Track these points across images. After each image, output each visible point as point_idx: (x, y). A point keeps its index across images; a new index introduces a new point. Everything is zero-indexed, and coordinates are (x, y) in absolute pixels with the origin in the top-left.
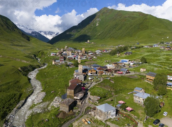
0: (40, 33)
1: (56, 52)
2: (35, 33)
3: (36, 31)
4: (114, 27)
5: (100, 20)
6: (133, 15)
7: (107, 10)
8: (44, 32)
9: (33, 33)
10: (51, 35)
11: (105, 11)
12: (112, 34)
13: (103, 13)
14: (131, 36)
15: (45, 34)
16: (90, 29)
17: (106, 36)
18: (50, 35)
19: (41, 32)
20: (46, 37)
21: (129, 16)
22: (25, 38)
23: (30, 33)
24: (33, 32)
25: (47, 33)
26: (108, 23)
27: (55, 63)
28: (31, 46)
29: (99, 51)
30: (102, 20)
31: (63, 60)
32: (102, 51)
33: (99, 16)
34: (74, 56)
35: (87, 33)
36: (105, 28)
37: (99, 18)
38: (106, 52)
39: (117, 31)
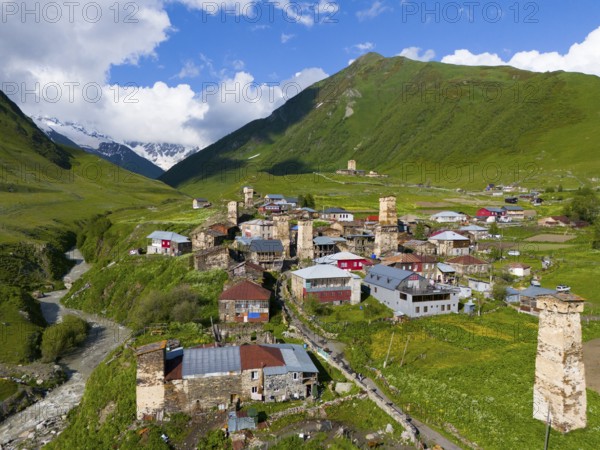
0: (133, 149)
1: (187, 221)
2: (114, 146)
3: (116, 142)
4: (420, 118)
5: (359, 95)
6: (482, 75)
7: (381, 61)
8: (146, 147)
9: (104, 146)
10: (172, 154)
11: (373, 63)
12: (415, 147)
13: (367, 72)
14: (509, 149)
15: (150, 153)
16: (322, 127)
17: (388, 155)
18: (167, 154)
19: (134, 144)
20: (155, 163)
21: (469, 79)
23: (96, 146)
24: (104, 143)
25: (157, 148)
26: (391, 107)
27: (170, 391)
28: (69, 192)
29: (454, 217)
30: (365, 94)
31: (266, 311)
32: (469, 218)
33: (351, 81)
34: (345, 265)
35: (312, 143)
36: (381, 124)
37: (352, 87)
38: (496, 219)
39: (433, 132)
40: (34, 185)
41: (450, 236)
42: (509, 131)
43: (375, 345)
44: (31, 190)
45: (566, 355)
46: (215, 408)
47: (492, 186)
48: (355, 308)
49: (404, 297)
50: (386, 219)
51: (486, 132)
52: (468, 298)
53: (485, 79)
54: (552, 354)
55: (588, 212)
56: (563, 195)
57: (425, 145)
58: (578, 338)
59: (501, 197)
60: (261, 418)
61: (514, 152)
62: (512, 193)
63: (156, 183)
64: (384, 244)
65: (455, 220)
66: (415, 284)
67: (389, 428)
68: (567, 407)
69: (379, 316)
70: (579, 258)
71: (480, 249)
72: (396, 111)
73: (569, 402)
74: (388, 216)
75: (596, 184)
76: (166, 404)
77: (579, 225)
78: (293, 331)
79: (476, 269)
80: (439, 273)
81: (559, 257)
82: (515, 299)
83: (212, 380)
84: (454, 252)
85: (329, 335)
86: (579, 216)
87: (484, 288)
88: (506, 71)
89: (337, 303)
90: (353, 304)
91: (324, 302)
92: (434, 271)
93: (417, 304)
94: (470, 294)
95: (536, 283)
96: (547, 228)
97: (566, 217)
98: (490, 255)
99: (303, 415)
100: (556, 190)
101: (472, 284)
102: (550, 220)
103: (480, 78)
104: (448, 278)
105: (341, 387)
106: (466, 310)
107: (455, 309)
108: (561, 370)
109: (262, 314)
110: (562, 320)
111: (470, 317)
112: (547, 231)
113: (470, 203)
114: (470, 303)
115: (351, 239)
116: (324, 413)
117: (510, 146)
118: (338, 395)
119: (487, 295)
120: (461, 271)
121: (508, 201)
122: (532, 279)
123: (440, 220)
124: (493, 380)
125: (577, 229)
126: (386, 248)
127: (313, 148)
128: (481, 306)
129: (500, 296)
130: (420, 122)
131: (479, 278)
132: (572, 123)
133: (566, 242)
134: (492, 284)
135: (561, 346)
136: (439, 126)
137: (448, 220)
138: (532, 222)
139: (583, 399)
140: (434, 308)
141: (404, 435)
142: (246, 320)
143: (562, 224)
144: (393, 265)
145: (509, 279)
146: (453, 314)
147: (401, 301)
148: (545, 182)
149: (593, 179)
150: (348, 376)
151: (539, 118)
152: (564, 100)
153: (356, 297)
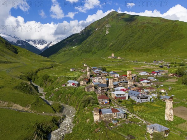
2: (22, 42)
3: (23, 40)
4: (131, 35)
5: (110, 26)
6: (151, 20)
7: (117, 14)
8: (33, 42)
10: (43, 44)
11: (115, 15)
12: (130, 45)
13: (113, 18)
14: (160, 47)
15: (34, 44)
16: (98, 37)
17: (121, 47)
19: (29, 41)
21: (147, 22)
22: (10, 49)
23: (16, 42)
24: (18, 41)
25: (37, 42)
26: (121, 31)
27: (100, 117)
28: (22, 63)
29: (145, 74)
30: (112, 26)
31: (109, 101)
32: (149, 74)
33: (107, 21)
34: (122, 90)
35: (95, 43)
36: (118, 37)
37: (108, 23)
38: (157, 74)
39: (136, 40)
40: (11, 60)
41: (146, 81)
42: (161, 41)
43: (134, 108)
44: (11, 63)
45: (170, 109)
46: (108, 120)
47: (155, 61)
48: (127, 100)
49: (138, 98)
50: (129, 77)
51: (153, 41)
52: (152, 98)
53: (152, 22)
54: (168, 109)
55: (182, 73)
56: (176, 65)
57: (133, 44)
58: (172, 106)
59: (158, 65)
60: (118, 121)
61: (162, 48)
62: (161, 64)
63: (46, 58)
64: (130, 84)
65: (146, 75)
66: (140, 95)
67: (141, 122)
68: (170, 117)
69: (133, 102)
70: (178, 87)
71: (153, 84)
72: (123, 32)
73: (171, 116)
74: (130, 76)
75: (186, 61)
76: (100, 119)
77: (179, 77)
78: (116, 106)
79: (153, 90)
80: (144, 92)
81: (173, 87)
82: (162, 98)
83: (107, 115)
84: (147, 85)
85: (124, 107)
86: (180, 74)
87: (155, 95)
88: (159, 19)
89: (123, 99)
90: (126, 100)
91: (120, 99)
92: (143, 91)
93: (141, 100)
94: (152, 97)
95: (167, 94)
96: (171, 77)
97: (176, 74)
98: (156, 87)
99: (125, 120)
100: (174, 63)
101: (152, 95)
102: (172, 75)
103: (151, 21)
104: (147, 93)
105: (130, 116)
106: (152, 101)
107: (149, 101)
108: (169, 111)
109: (108, 102)
110: (169, 103)
111: (153, 103)
112: (171, 78)
113: (149, 67)
114: (152, 99)
115: (121, 83)
116: (129, 120)
117: (160, 46)
118: (130, 117)
119: (156, 97)
120: (149, 91)
121: (160, 67)
122: (166, 93)
123: (141, 75)
124: (158, 114)
125: (179, 78)
126: (131, 85)
127: (95, 45)
128: (155, 100)
129: (159, 97)
130: (131, 37)
131: (154, 93)
132: (180, 39)
133: (175, 82)
134: (157, 94)
135: (169, 107)
136: (138, 38)
137: (144, 75)
138: (167, 75)
139: (173, 116)
140: (145, 100)
141: (144, 123)
142: (104, 103)
143: (175, 76)
144: (134, 90)
145: (161, 93)
146: (149, 102)
147: (138, 99)
148: (171, 60)
149: (185, 60)
150: (131, 114)
151: (170, 37)
152: (178, 31)
153: (127, 98)
